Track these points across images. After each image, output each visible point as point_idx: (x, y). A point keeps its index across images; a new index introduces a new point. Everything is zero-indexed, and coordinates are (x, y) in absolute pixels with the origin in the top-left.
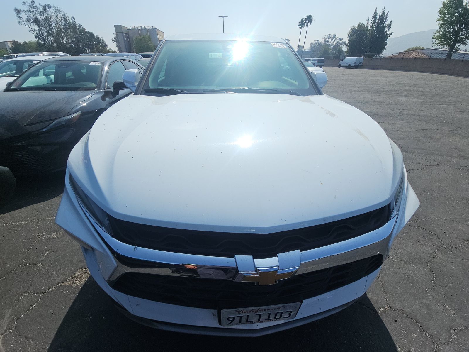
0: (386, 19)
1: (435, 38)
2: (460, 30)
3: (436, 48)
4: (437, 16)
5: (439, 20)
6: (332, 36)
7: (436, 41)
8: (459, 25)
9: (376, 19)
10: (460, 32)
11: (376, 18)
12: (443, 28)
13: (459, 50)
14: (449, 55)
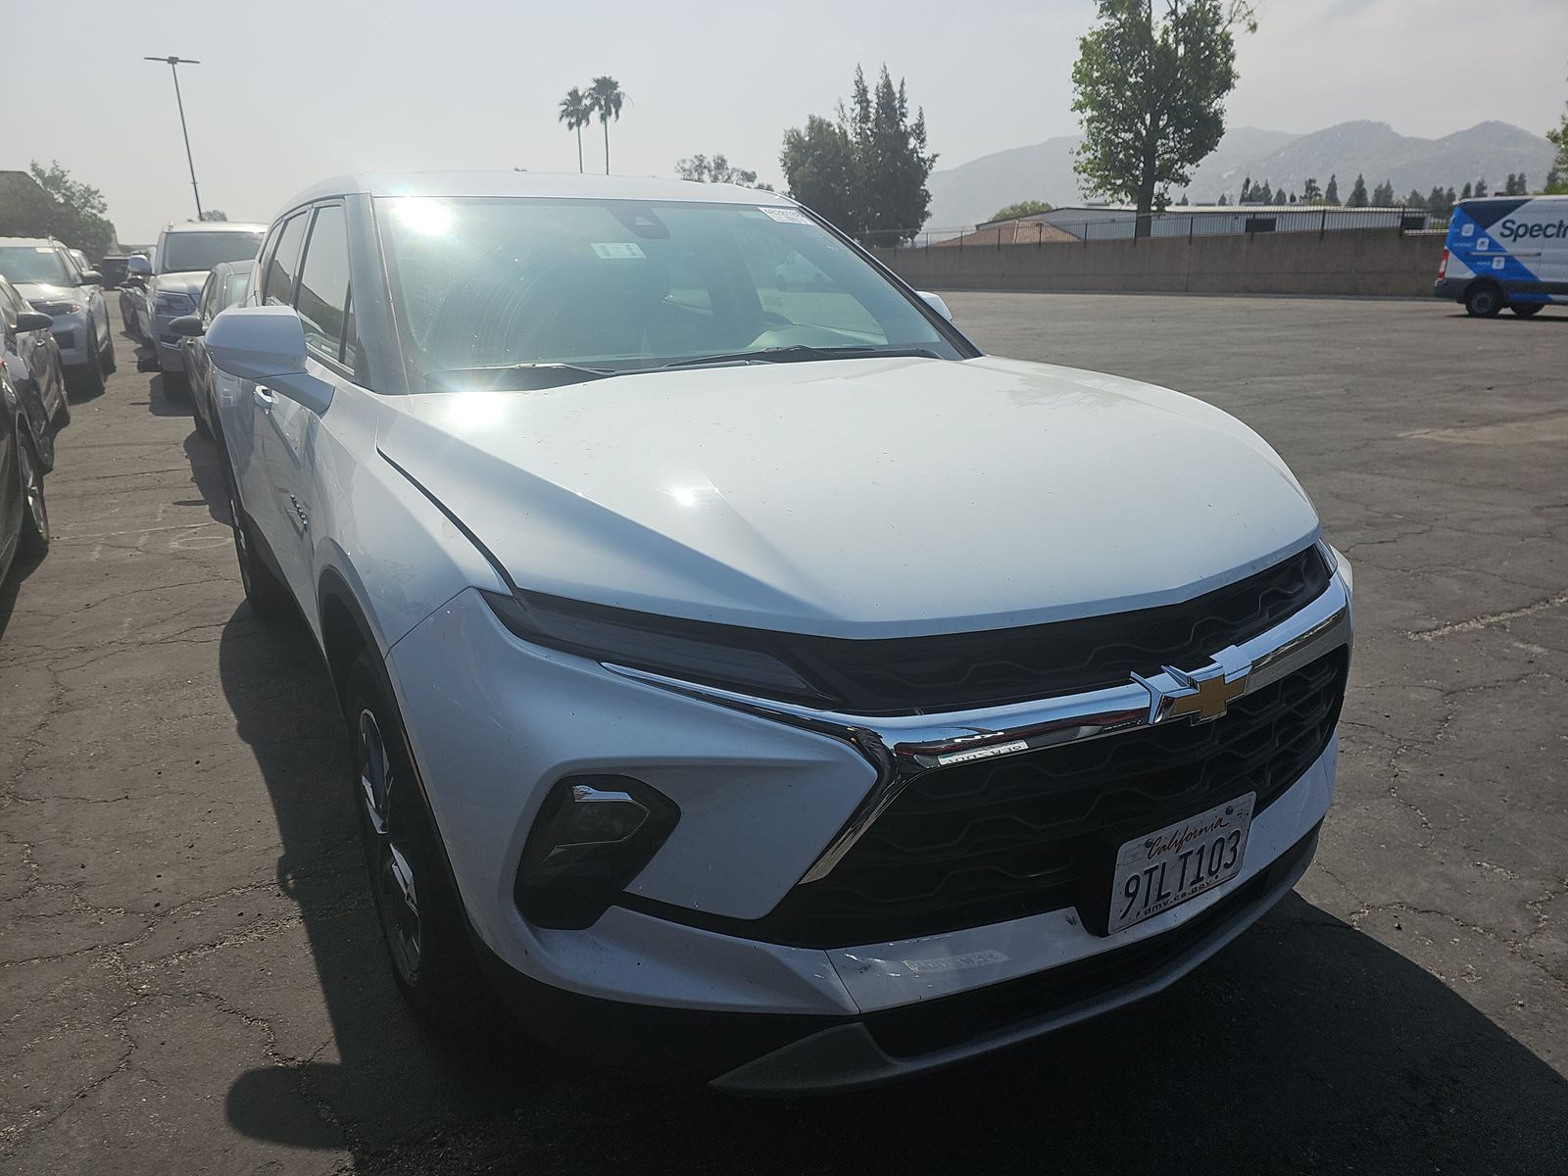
0: (902, 106)
1: (1081, 169)
2: (1156, 132)
3: (1090, 205)
4: (1072, 93)
5: (1079, 106)
6: (713, 165)
7: (1087, 181)
8: (1148, 117)
9: (868, 105)
10: (1159, 143)
11: (868, 102)
12: (1099, 133)
13: (1169, 202)
14: (1143, 224)
